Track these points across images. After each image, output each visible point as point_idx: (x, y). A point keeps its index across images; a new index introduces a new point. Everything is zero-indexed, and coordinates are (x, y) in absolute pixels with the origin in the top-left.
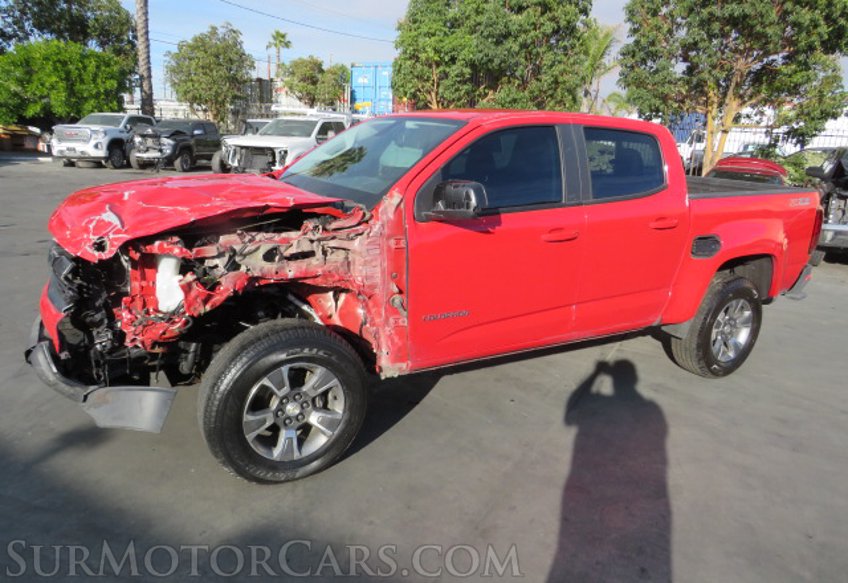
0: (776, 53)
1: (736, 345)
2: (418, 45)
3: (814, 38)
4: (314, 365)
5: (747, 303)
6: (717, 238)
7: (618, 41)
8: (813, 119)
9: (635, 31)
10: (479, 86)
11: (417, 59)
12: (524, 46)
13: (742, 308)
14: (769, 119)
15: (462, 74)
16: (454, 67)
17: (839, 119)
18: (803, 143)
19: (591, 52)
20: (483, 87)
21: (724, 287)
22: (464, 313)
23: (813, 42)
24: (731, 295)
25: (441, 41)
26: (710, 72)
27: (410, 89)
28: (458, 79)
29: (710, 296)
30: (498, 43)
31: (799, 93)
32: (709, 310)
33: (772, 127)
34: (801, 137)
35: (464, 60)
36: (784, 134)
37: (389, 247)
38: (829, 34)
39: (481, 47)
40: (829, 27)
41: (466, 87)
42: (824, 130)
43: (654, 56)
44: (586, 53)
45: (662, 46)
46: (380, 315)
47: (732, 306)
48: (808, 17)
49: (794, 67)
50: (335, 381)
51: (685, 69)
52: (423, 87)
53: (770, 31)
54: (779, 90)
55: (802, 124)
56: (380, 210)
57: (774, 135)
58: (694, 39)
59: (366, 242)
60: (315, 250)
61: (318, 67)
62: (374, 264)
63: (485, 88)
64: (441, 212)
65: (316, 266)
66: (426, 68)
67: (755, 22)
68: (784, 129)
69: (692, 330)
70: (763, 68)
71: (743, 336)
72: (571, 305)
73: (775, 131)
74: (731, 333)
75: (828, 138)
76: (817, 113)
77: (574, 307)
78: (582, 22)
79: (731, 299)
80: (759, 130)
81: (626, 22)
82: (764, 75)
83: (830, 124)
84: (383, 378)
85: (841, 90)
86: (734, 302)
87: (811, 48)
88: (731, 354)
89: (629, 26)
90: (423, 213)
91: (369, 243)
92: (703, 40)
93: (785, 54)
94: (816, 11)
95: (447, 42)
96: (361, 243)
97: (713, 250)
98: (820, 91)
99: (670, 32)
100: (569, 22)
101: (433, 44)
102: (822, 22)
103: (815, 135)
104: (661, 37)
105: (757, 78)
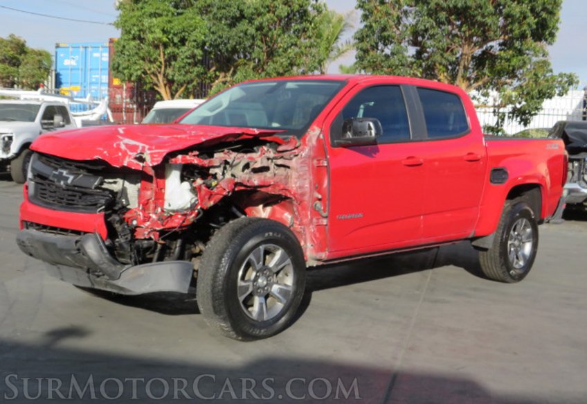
0: (493, 40)
1: (524, 256)
2: (143, 25)
3: (525, 27)
4: (278, 247)
5: (528, 223)
6: (506, 170)
7: (352, 26)
8: (532, 98)
9: (365, 17)
10: (209, 69)
11: (142, 40)
12: (260, 28)
13: (525, 225)
14: (495, 100)
15: (193, 56)
16: (184, 49)
17: (553, 99)
18: (526, 122)
19: (325, 36)
20: (214, 68)
21: (512, 208)
22: (360, 215)
23: (525, 31)
24: (518, 215)
25: (170, 22)
26: (442, 55)
27: (137, 70)
28: (189, 61)
29: (504, 215)
30: (232, 25)
31: (516, 76)
32: (505, 226)
33: (499, 107)
34: (523, 115)
35: (195, 41)
36: (509, 113)
37: (313, 165)
38: (537, 24)
39: (213, 29)
40: (535, 18)
41: (196, 69)
42: (542, 109)
43: (386, 41)
44: (319, 36)
45: (394, 32)
46: (307, 216)
47: (518, 223)
48: (518, 9)
49: (511, 52)
50: (289, 261)
51: (415, 53)
52: (150, 69)
53: (489, 21)
54: (500, 74)
55: (524, 103)
56: (307, 139)
57: (500, 115)
58: (425, 26)
59: (300, 161)
60: (270, 166)
61: (21, 48)
62: (305, 177)
63: (215, 71)
64: (349, 139)
65: (269, 178)
66: (152, 49)
67: (476, 12)
68: (509, 108)
69: (495, 241)
70: (484, 53)
71: (528, 248)
72: (420, 215)
73: (501, 110)
74: (519, 246)
75: (546, 116)
76: (535, 92)
77: (422, 217)
78: (312, 6)
79: (518, 218)
80: (487, 110)
81: (356, 8)
82: (486, 59)
83: (546, 103)
84: (307, 266)
85: (550, 74)
86: (520, 220)
87: (523, 37)
88: (521, 263)
89: (360, 12)
90: (335, 141)
91: (302, 163)
92: (432, 27)
93: (501, 41)
94: (524, 5)
95: (176, 22)
96: (296, 162)
97: (504, 179)
98: (536, 75)
99: (399, 19)
100: (301, 6)
101: (162, 25)
102: (529, 14)
103: (535, 114)
104: (392, 23)
105: (480, 61)
